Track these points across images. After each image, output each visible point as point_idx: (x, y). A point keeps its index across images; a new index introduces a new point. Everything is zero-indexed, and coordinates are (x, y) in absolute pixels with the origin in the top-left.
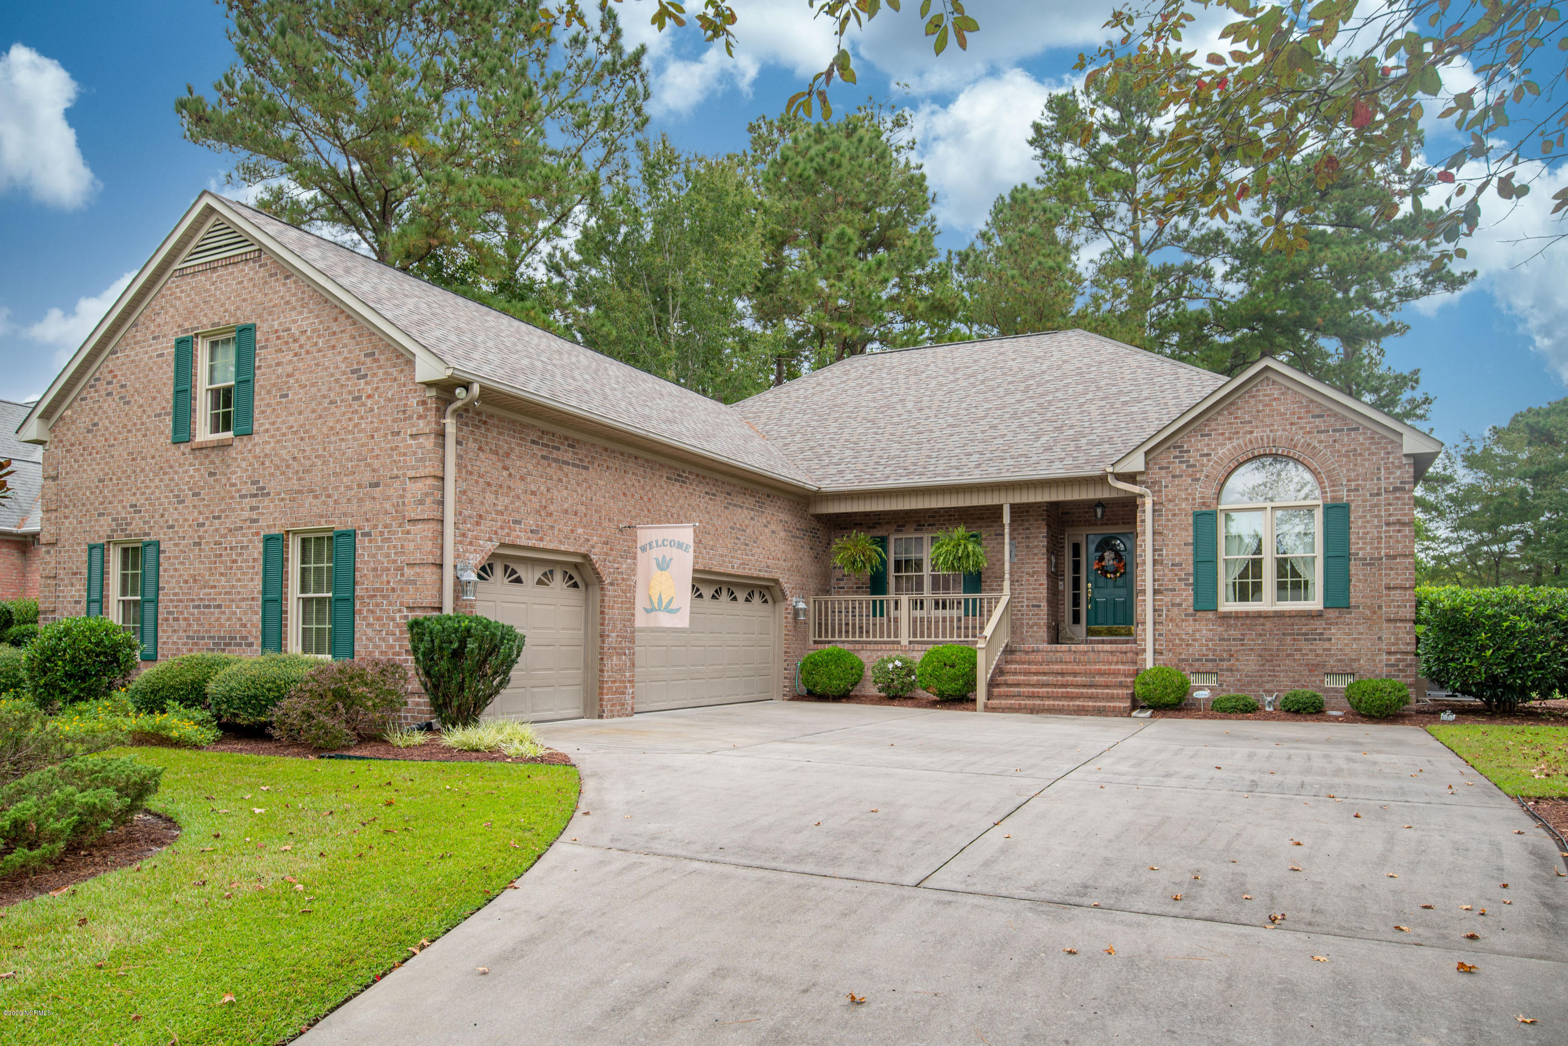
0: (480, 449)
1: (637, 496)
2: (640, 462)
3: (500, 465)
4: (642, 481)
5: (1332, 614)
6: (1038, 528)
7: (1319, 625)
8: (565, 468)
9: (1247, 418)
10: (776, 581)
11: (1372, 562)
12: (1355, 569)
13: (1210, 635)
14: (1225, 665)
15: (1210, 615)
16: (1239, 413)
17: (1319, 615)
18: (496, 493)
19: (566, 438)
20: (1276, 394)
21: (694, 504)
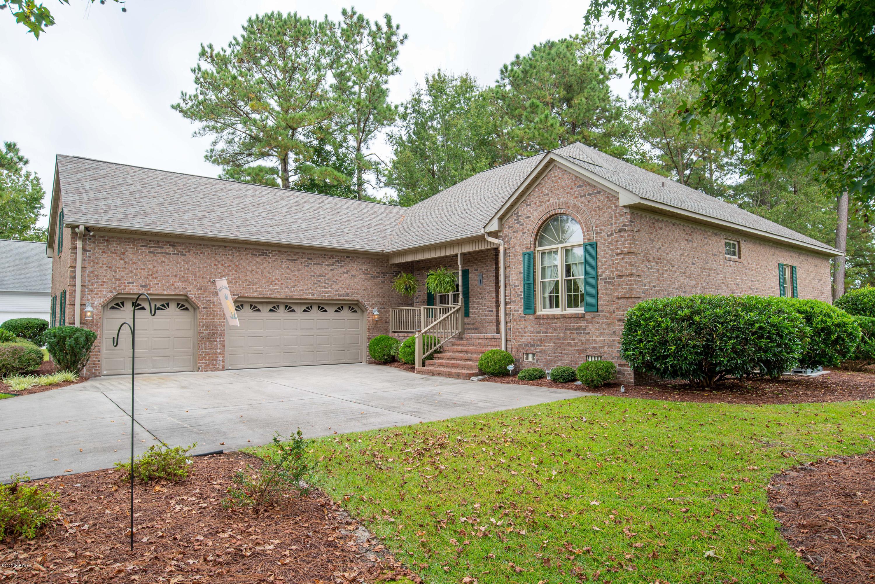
0: (104, 252)
1: (227, 265)
2: (228, 248)
3: (118, 258)
4: (230, 258)
5: (589, 316)
6: (491, 265)
7: (583, 323)
8: (167, 256)
9: (547, 192)
10: (358, 301)
11: (610, 281)
12: (601, 286)
13: (531, 329)
14: (539, 349)
15: (532, 317)
16: (544, 189)
17: (583, 317)
18: (115, 271)
19: (168, 242)
20: (560, 174)
21: (276, 265)
